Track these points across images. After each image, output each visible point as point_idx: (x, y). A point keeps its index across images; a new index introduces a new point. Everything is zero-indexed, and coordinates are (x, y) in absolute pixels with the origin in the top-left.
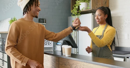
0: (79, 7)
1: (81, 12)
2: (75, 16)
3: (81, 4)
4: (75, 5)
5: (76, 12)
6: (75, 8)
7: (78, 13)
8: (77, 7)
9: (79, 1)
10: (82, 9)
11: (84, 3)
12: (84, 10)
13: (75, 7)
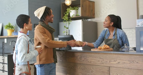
0: (69, 14)
1: (72, 18)
2: (66, 22)
3: (71, 12)
4: (66, 12)
5: (67, 18)
6: (66, 15)
7: (69, 19)
8: (68, 14)
9: (69, 9)
10: (73, 16)
11: (74, 11)
12: (74, 16)
13: (66, 13)
